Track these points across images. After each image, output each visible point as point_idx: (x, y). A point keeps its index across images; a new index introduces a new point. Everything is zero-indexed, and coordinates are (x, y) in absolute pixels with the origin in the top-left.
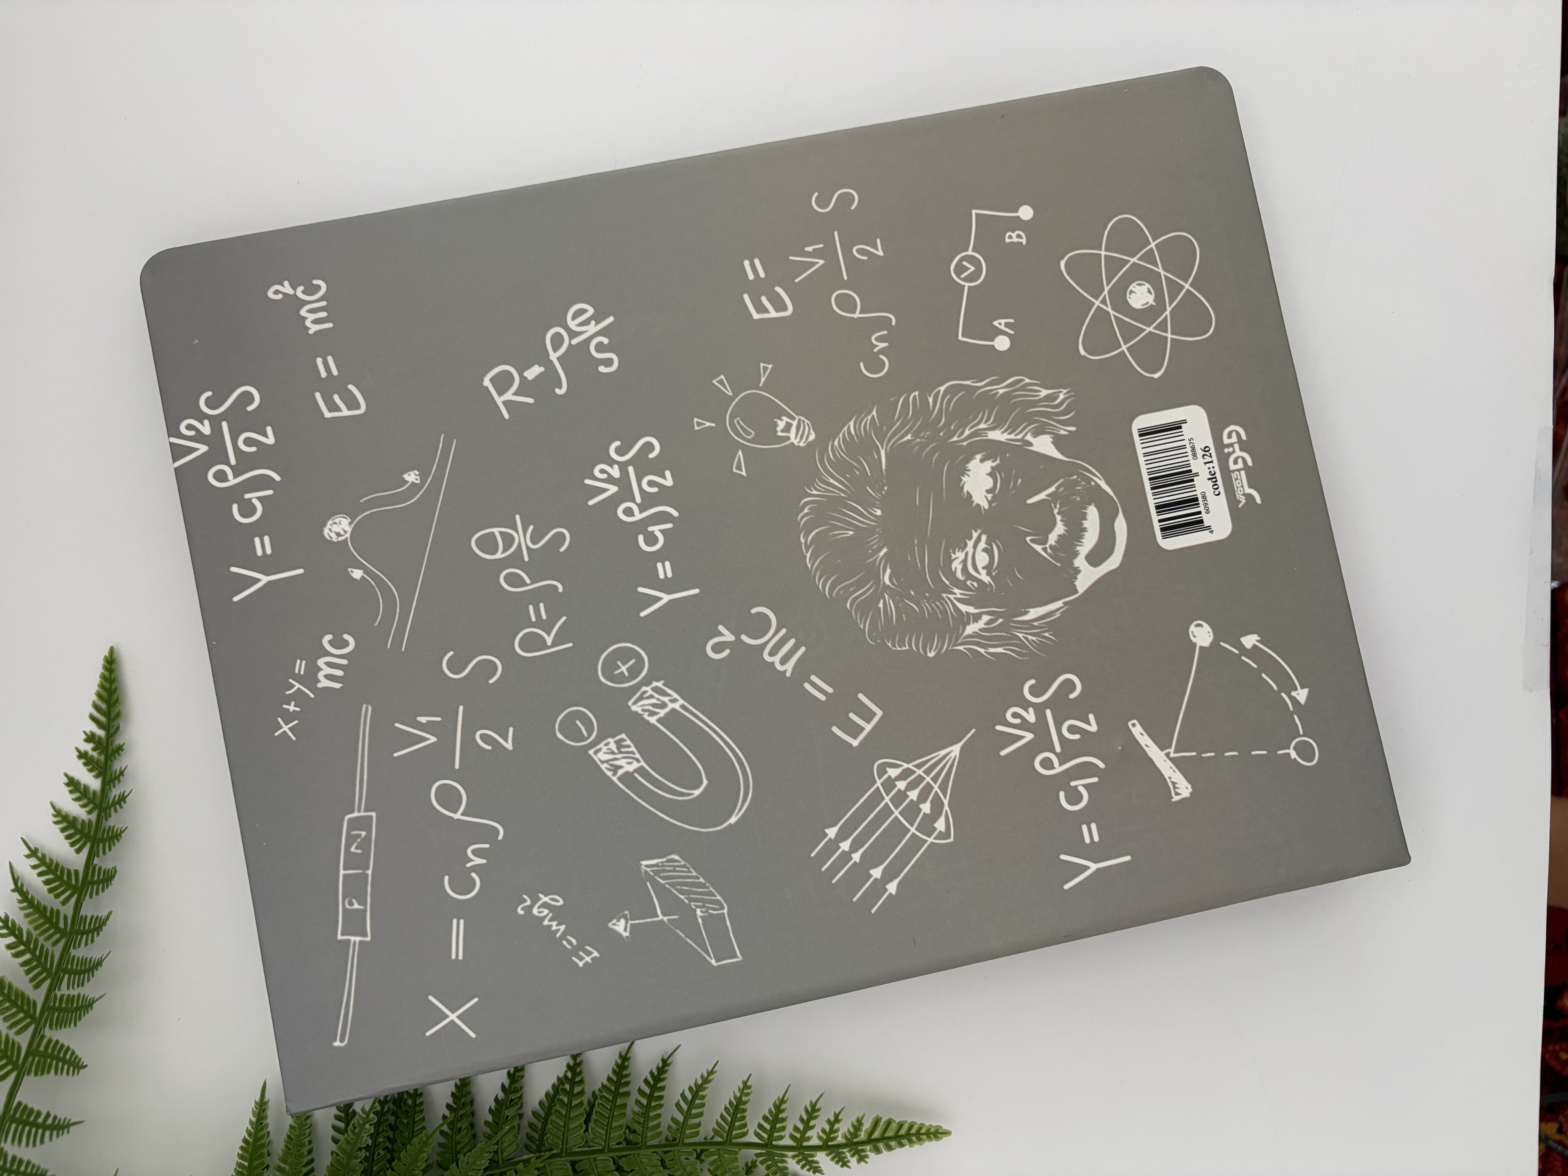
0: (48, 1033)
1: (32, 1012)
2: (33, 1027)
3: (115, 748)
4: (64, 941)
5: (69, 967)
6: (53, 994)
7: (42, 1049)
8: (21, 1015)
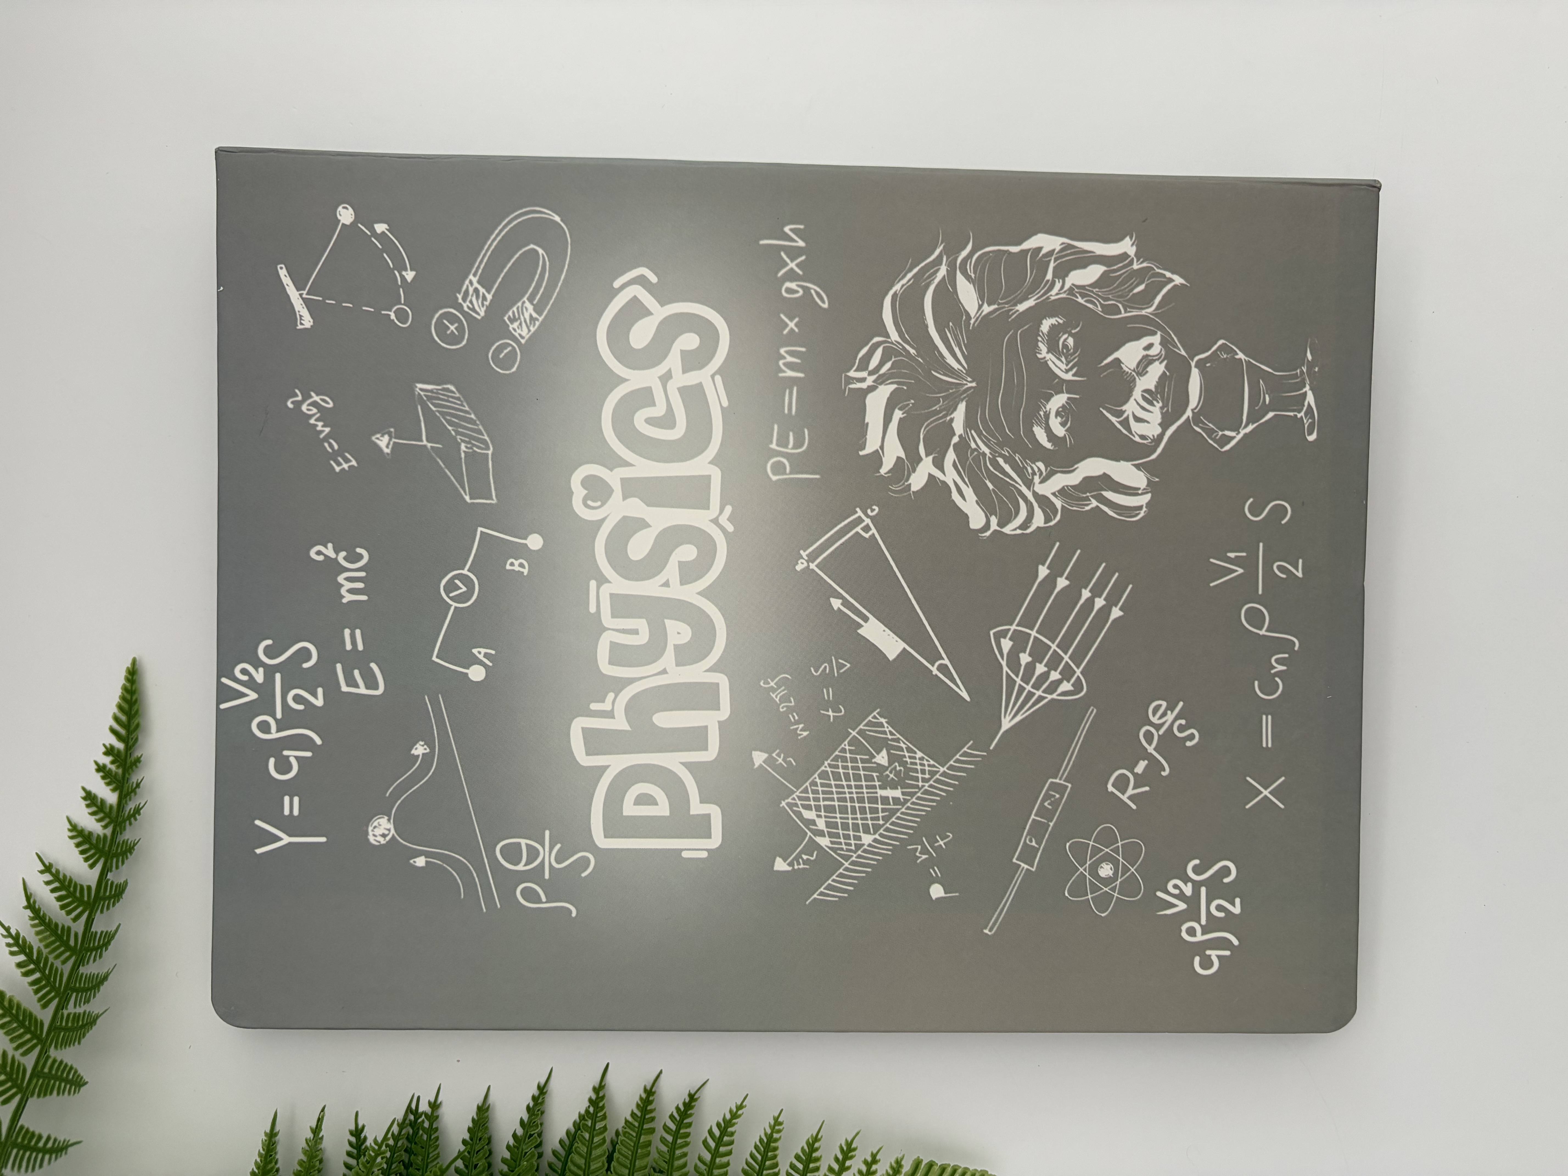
0: (53, 1053)
1: (39, 1032)
2: (38, 1048)
3: (133, 761)
4: (73, 959)
5: (78, 985)
6: (60, 1013)
7: (46, 1070)
8: (28, 1036)
